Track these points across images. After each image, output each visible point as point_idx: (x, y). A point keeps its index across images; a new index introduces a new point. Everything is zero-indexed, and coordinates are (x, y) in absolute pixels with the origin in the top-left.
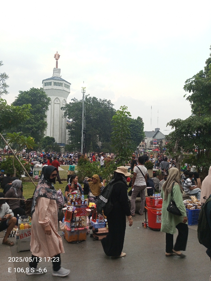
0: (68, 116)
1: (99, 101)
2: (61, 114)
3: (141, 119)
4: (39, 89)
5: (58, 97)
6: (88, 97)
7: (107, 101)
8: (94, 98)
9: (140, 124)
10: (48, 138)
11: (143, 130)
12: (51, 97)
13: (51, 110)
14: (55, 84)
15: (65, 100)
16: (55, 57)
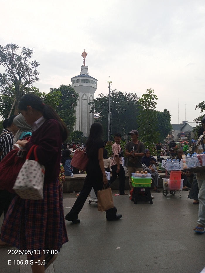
0: (95, 111)
1: (125, 95)
2: (89, 109)
3: (168, 111)
5: (86, 94)
6: (114, 92)
7: (133, 94)
8: (120, 93)
9: (167, 116)
10: (77, 132)
11: (170, 122)
12: (79, 94)
13: (80, 105)
14: (84, 81)
15: (92, 96)
16: (82, 55)
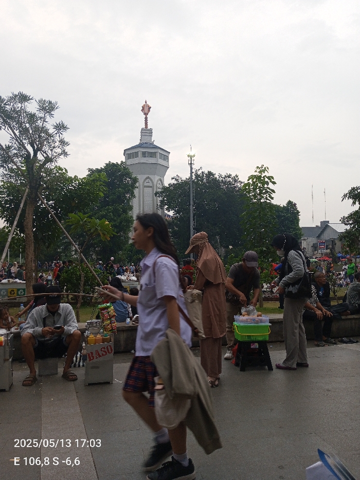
0: (167, 206)
1: (218, 177)
2: (155, 203)
3: (295, 205)
4: (119, 163)
5: (150, 176)
6: (199, 173)
7: (232, 176)
8: (210, 173)
9: (293, 213)
11: (298, 224)
12: (139, 177)
13: (139, 197)
14: (144, 154)
15: (161, 180)
16: (142, 110)
